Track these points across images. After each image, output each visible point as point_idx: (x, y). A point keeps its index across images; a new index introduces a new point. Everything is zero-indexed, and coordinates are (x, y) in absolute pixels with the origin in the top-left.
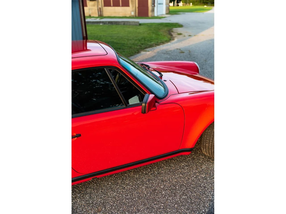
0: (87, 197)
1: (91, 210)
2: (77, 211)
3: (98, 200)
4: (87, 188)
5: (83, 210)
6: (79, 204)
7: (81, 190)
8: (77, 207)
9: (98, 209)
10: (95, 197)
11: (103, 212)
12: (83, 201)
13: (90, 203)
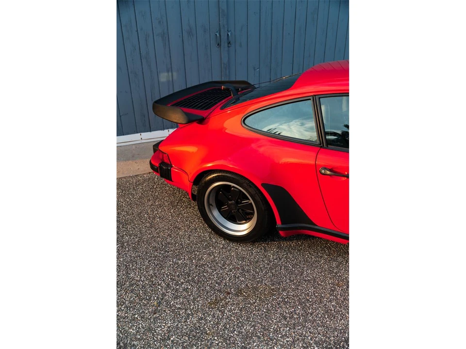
0: (334, 264)
1: (330, 279)
2: (315, 269)
3: (344, 275)
4: (340, 255)
5: (321, 273)
6: (321, 265)
7: (332, 254)
8: (317, 266)
9: (338, 283)
10: (342, 270)
11: (342, 289)
12: (328, 265)
13: (333, 272)
